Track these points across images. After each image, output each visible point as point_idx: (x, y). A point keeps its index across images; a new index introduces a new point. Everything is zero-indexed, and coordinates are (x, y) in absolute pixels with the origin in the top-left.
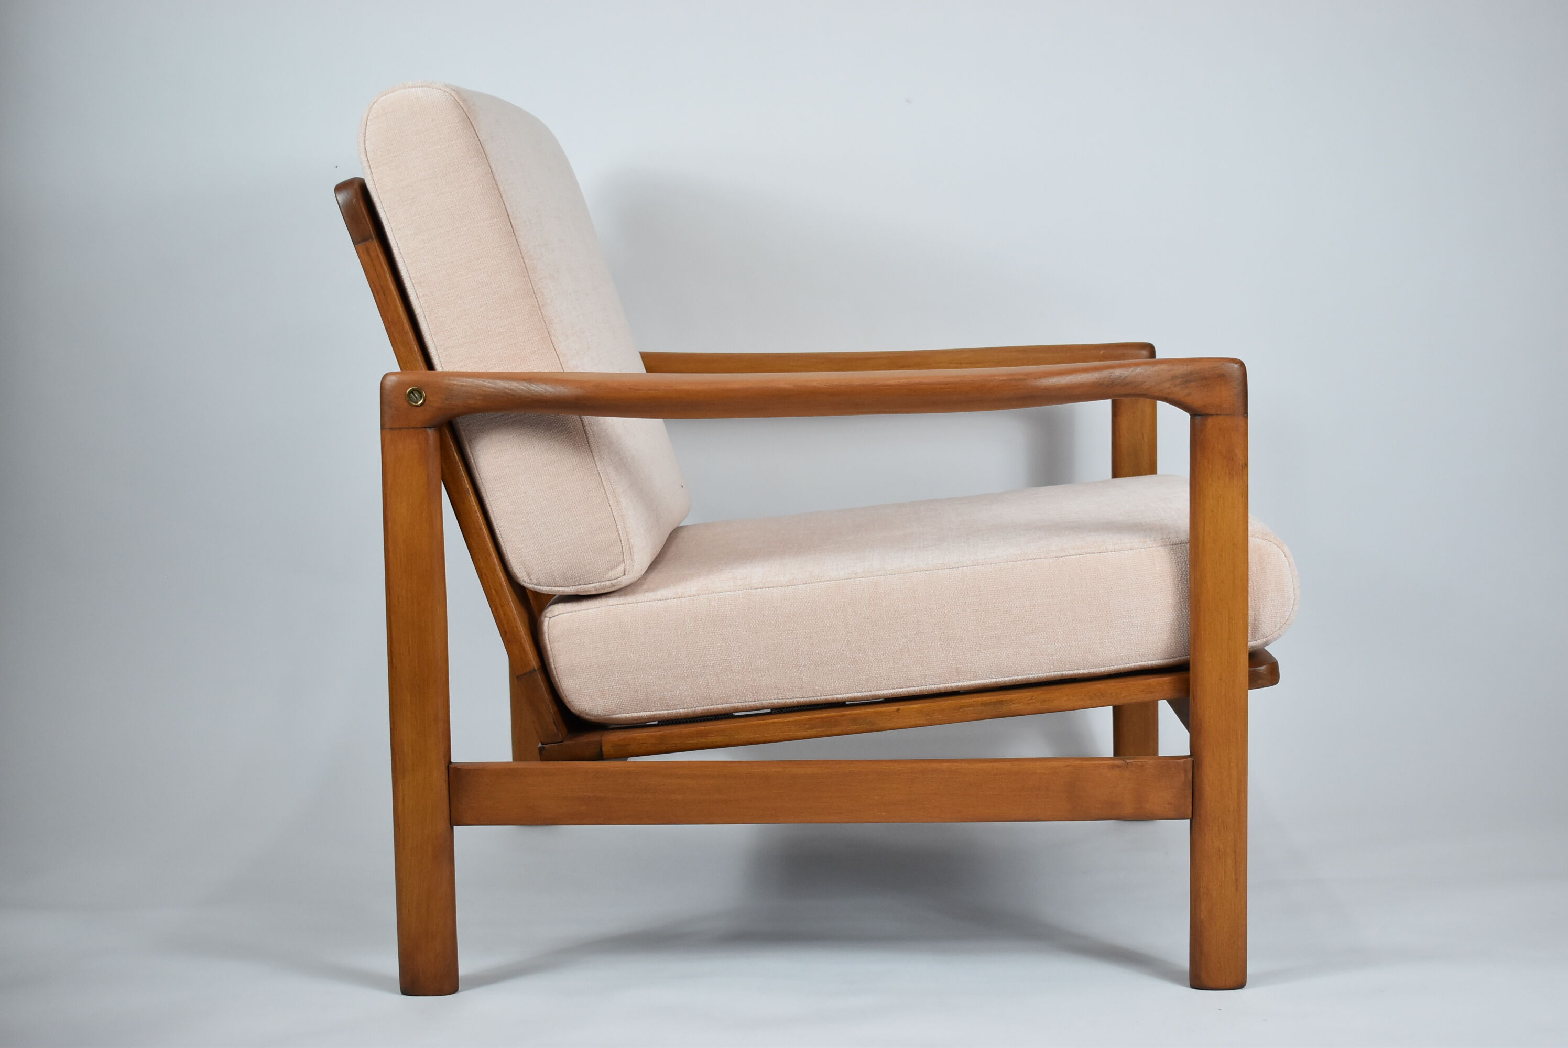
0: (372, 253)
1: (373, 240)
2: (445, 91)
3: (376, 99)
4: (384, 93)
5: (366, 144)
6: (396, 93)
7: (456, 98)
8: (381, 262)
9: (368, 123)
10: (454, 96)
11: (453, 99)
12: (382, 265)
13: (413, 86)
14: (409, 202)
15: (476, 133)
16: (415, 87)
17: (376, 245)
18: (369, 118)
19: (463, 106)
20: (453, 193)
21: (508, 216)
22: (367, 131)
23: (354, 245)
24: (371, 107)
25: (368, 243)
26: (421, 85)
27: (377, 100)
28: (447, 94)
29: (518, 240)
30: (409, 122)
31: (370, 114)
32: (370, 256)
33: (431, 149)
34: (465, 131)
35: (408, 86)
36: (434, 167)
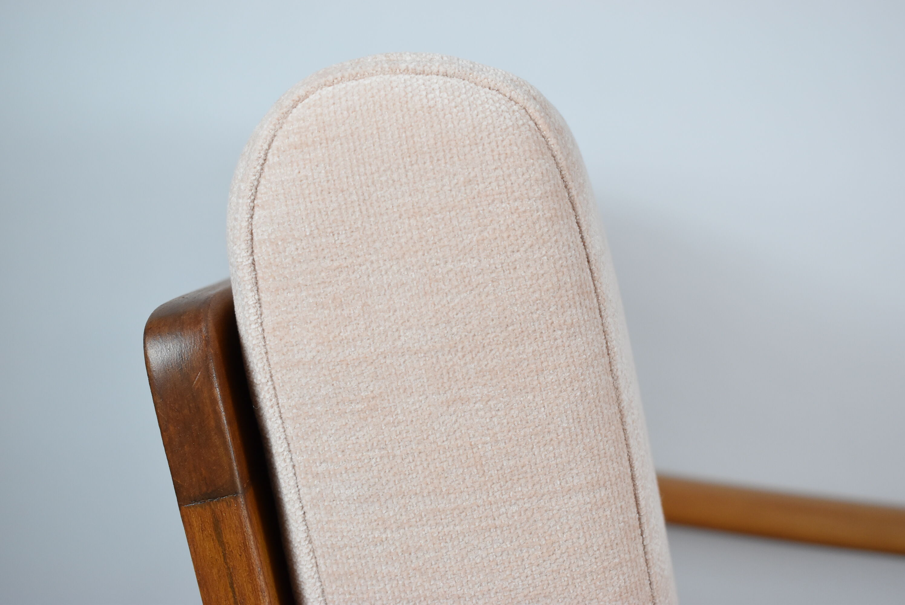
0: (229, 537)
1: (236, 499)
2: (511, 99)
3: (302, 92)
4: (331, 78)
5: (256, 217)
6: (367, 81)
7: (540, 122)
8: (250, 564)
9: (269, 156)
10: (536, 116)
11: (531, 123)
12: (251, 571)
13: (419, 69)
14: (359, 406)
15: (581, 232)
16: (423, 72)
17: (245, 513)
18: (275, 144)
19: (555, 147)
20: (491, 403)
21: (633, 478)
22: (262, 181)
23: (180, 506)
24: (288, 113)
25: (220, 506)
26: (442, 70)
27: (307, 96)
28: (516, 108)
29: (649, 548)
30: (395, 176)
31: (279, 133)
32: (222, 543)
33: (450, 266)
34: (556, 227)
35: (403, 66)
36: (449, 322)
